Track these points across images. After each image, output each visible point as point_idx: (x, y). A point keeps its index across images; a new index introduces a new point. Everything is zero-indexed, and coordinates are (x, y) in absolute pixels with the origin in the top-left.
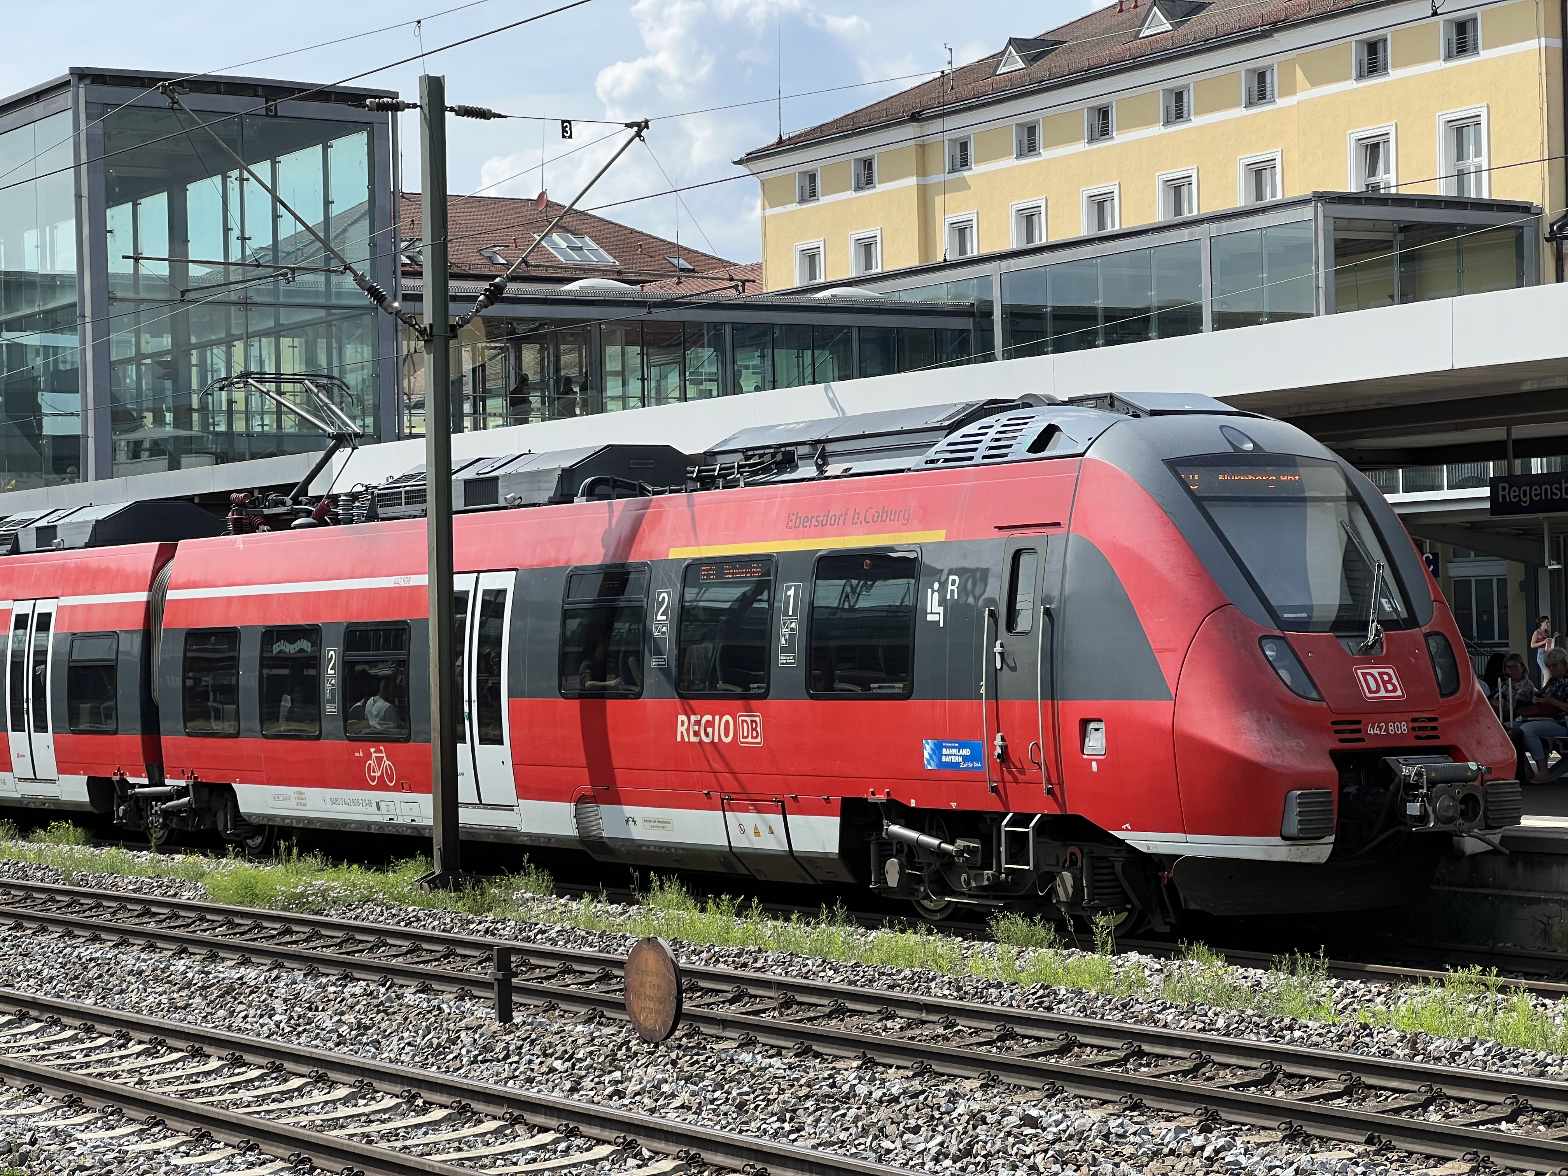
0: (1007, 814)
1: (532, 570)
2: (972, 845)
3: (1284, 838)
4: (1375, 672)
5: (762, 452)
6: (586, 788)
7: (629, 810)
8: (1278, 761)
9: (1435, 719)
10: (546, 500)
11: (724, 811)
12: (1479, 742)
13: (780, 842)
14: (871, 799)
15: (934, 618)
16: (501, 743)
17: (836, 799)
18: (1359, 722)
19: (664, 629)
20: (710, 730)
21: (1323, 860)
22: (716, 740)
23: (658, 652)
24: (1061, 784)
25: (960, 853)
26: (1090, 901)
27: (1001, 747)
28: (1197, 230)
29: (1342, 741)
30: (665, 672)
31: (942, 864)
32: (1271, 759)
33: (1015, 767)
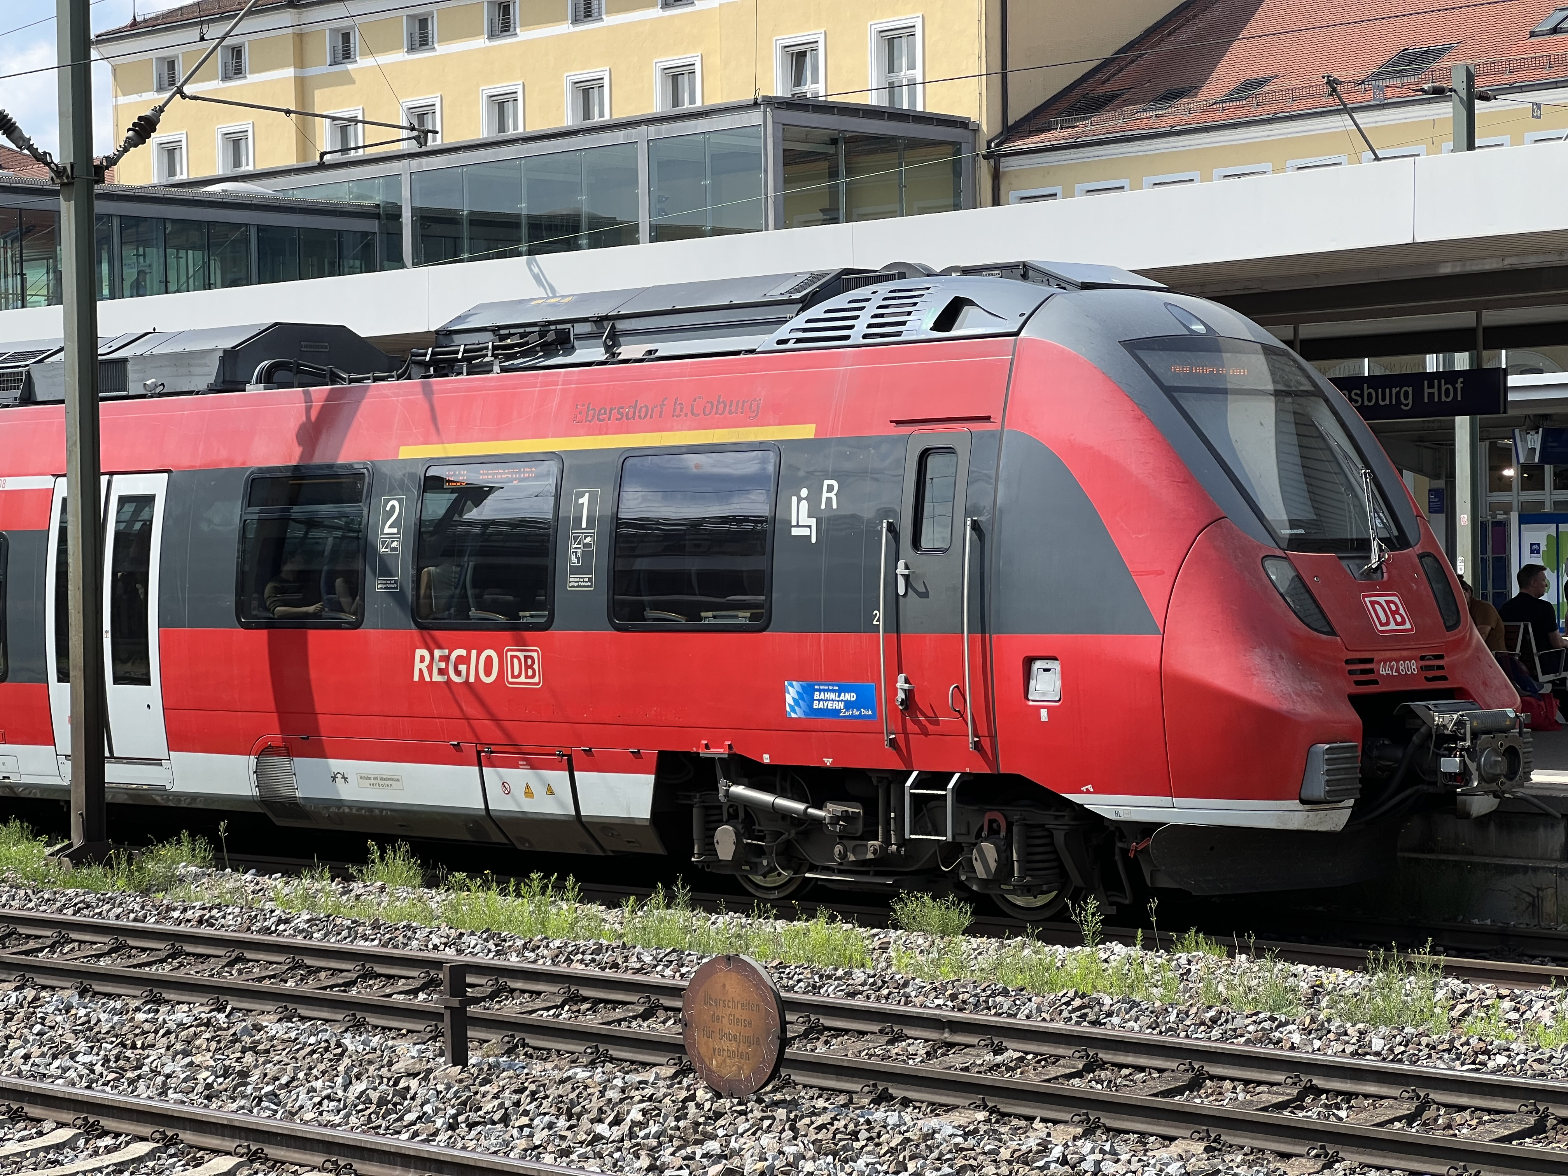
0: (910, 773)
1: (191, 473)
2: (850, 810)
3: (1303, 802)
4: (1382, 600)
5: (522, 330)
6: (274, 736)
7: (336, 765)
8: (1300, 708)
9: (1441, 657)
10: (203, 387)
11: (480, 766)
12: (1485, 684)
13: (562, 805)
14: (704, 753)
15: (805, 532)
16: (148, 683)
17: (651, 754)
18: (1370, 661)
19: (395, 544)
20: (463, 668)
21: (1339, 828)
22: (472, 679)
23: (385, 571)
24: (992, 737)
25: (835, 820)
26: (1022, 878)
27: (905, 691)
28: (633, 133)
29: (1358, 683)
30: (397, 596)
31: (797, 833)
32: (1292, 707)
33: (924, 715)
